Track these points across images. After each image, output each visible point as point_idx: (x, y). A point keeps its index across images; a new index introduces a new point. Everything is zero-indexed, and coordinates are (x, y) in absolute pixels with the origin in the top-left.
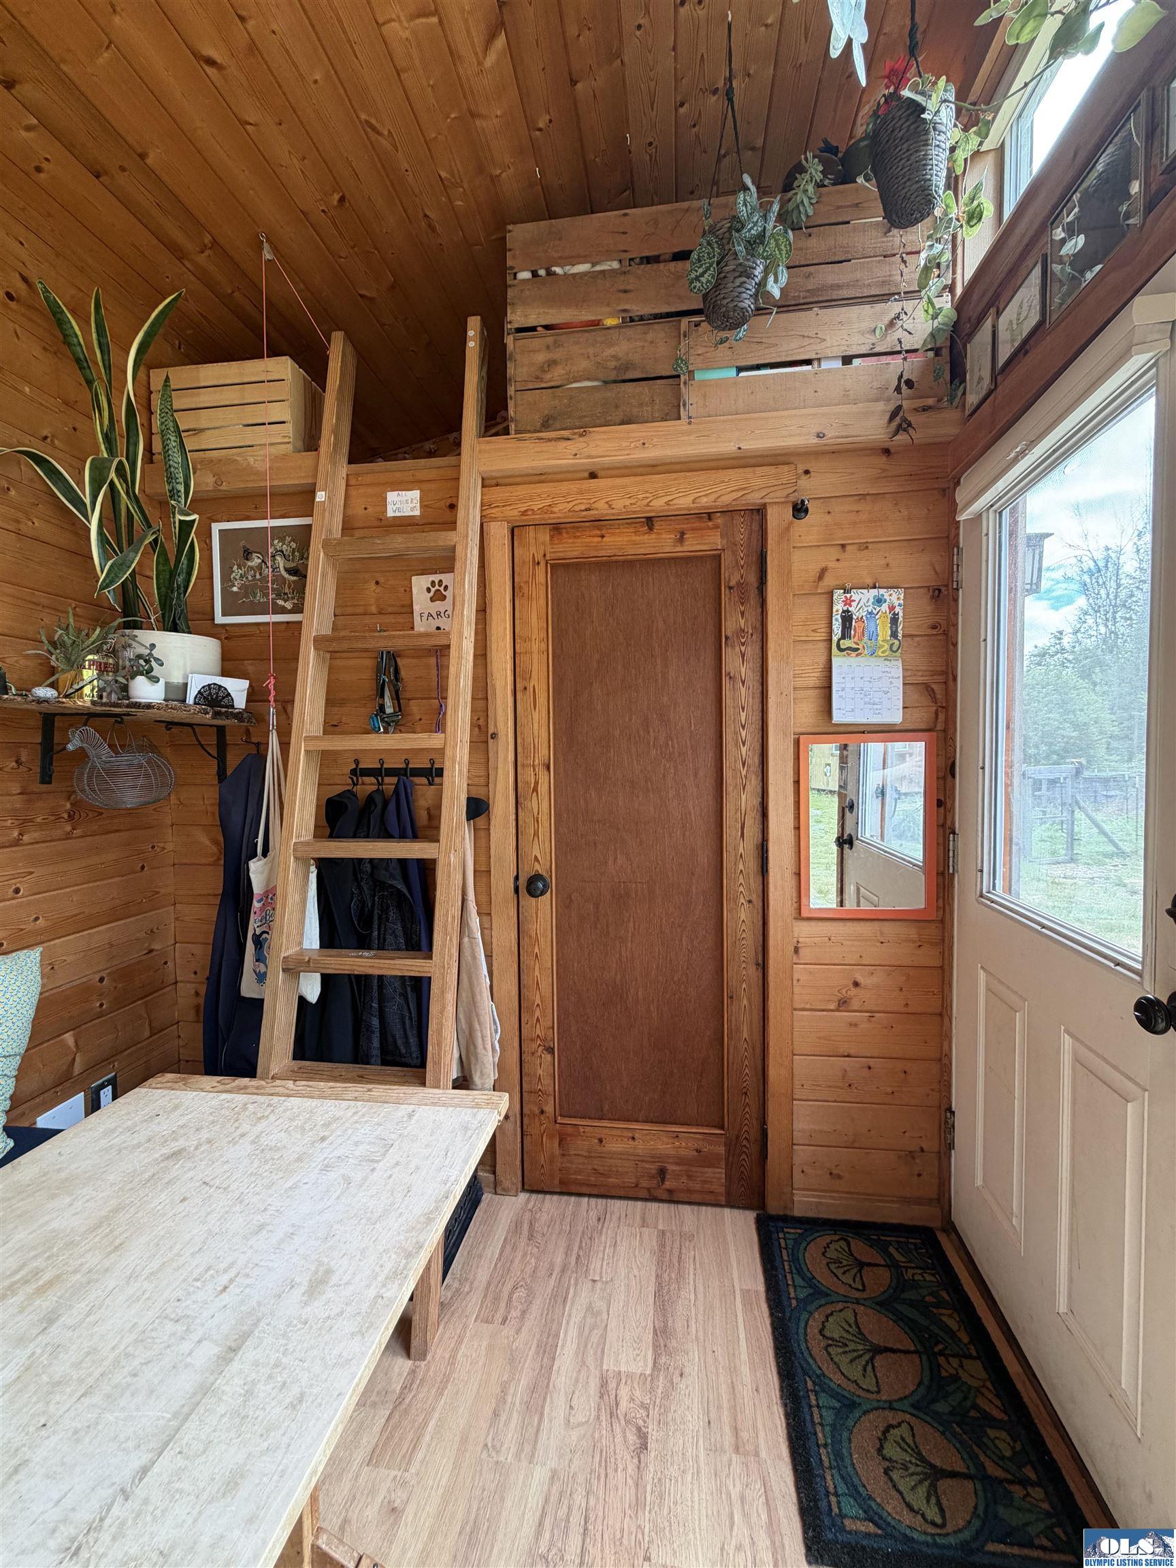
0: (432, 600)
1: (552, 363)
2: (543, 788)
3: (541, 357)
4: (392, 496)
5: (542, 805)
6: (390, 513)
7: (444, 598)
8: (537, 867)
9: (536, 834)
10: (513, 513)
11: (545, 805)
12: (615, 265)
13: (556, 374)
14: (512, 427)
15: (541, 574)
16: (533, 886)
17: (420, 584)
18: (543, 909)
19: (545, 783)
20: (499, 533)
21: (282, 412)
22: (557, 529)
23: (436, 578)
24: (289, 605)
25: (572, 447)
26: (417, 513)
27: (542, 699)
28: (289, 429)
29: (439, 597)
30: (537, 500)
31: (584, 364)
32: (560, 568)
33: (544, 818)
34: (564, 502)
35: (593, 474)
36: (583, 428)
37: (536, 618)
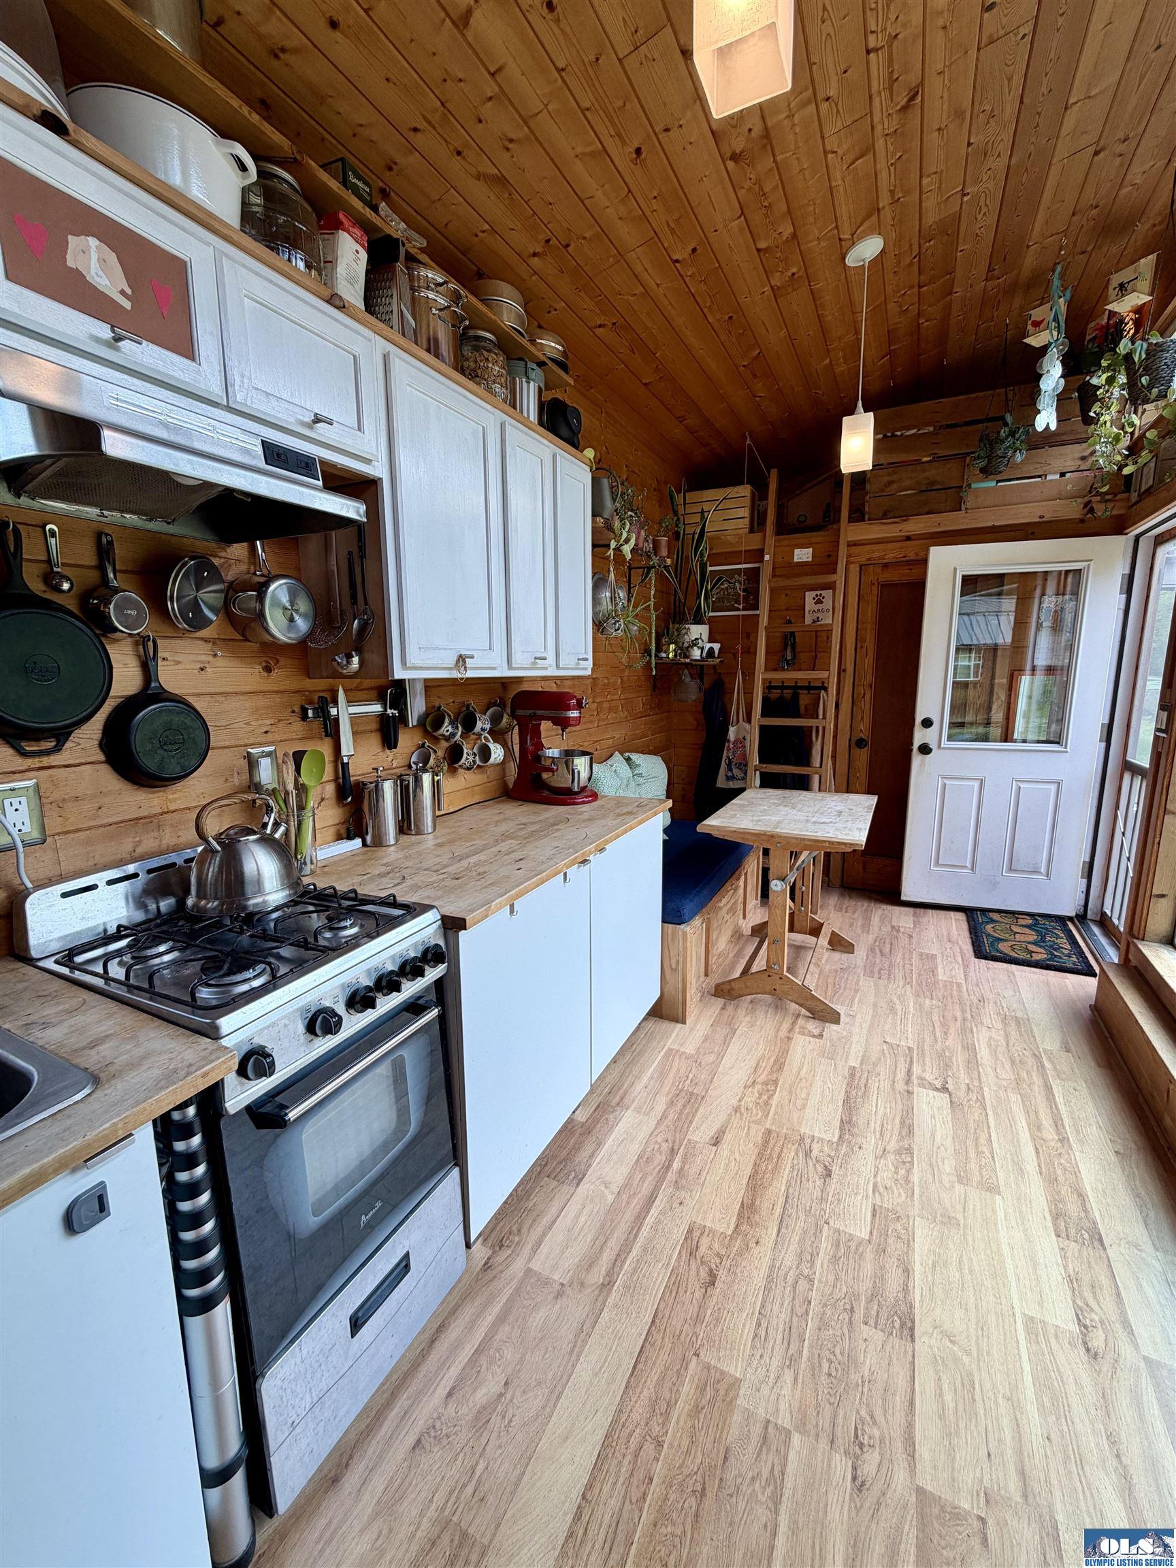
0: (816, 603)
1: (890, 483)
2: (868, 697)
3: (885, 479)
4: (797, 552)
5: (866, 704)
6: (796, 560)
7: (822, 602)
8: (862, 735)
9: (862, 718)
10: (863, 560)
11: (868, 706)
12: (931, 429)
13: (892, 488)
14: (867, 517)
15: (875, 589)
16: (860, 743)
17: (810, 596)
18: (863, 756)
19: (868, 693)
20: (854, 569)
21: (745, 512)
22: (885, 566)
23: (818, 593)
24: (741, 607)
25: (900, 526)
26: (810, 559)
27: (871, 652)
28: (747, 521)
29: (819, 602)
30: (876, 552)
31: (908, 483)
32: (885, 587)
33: (867, 710)
34: (892, 553)
35: (908, 538)
36: (905, 517)
37: (871, 611)
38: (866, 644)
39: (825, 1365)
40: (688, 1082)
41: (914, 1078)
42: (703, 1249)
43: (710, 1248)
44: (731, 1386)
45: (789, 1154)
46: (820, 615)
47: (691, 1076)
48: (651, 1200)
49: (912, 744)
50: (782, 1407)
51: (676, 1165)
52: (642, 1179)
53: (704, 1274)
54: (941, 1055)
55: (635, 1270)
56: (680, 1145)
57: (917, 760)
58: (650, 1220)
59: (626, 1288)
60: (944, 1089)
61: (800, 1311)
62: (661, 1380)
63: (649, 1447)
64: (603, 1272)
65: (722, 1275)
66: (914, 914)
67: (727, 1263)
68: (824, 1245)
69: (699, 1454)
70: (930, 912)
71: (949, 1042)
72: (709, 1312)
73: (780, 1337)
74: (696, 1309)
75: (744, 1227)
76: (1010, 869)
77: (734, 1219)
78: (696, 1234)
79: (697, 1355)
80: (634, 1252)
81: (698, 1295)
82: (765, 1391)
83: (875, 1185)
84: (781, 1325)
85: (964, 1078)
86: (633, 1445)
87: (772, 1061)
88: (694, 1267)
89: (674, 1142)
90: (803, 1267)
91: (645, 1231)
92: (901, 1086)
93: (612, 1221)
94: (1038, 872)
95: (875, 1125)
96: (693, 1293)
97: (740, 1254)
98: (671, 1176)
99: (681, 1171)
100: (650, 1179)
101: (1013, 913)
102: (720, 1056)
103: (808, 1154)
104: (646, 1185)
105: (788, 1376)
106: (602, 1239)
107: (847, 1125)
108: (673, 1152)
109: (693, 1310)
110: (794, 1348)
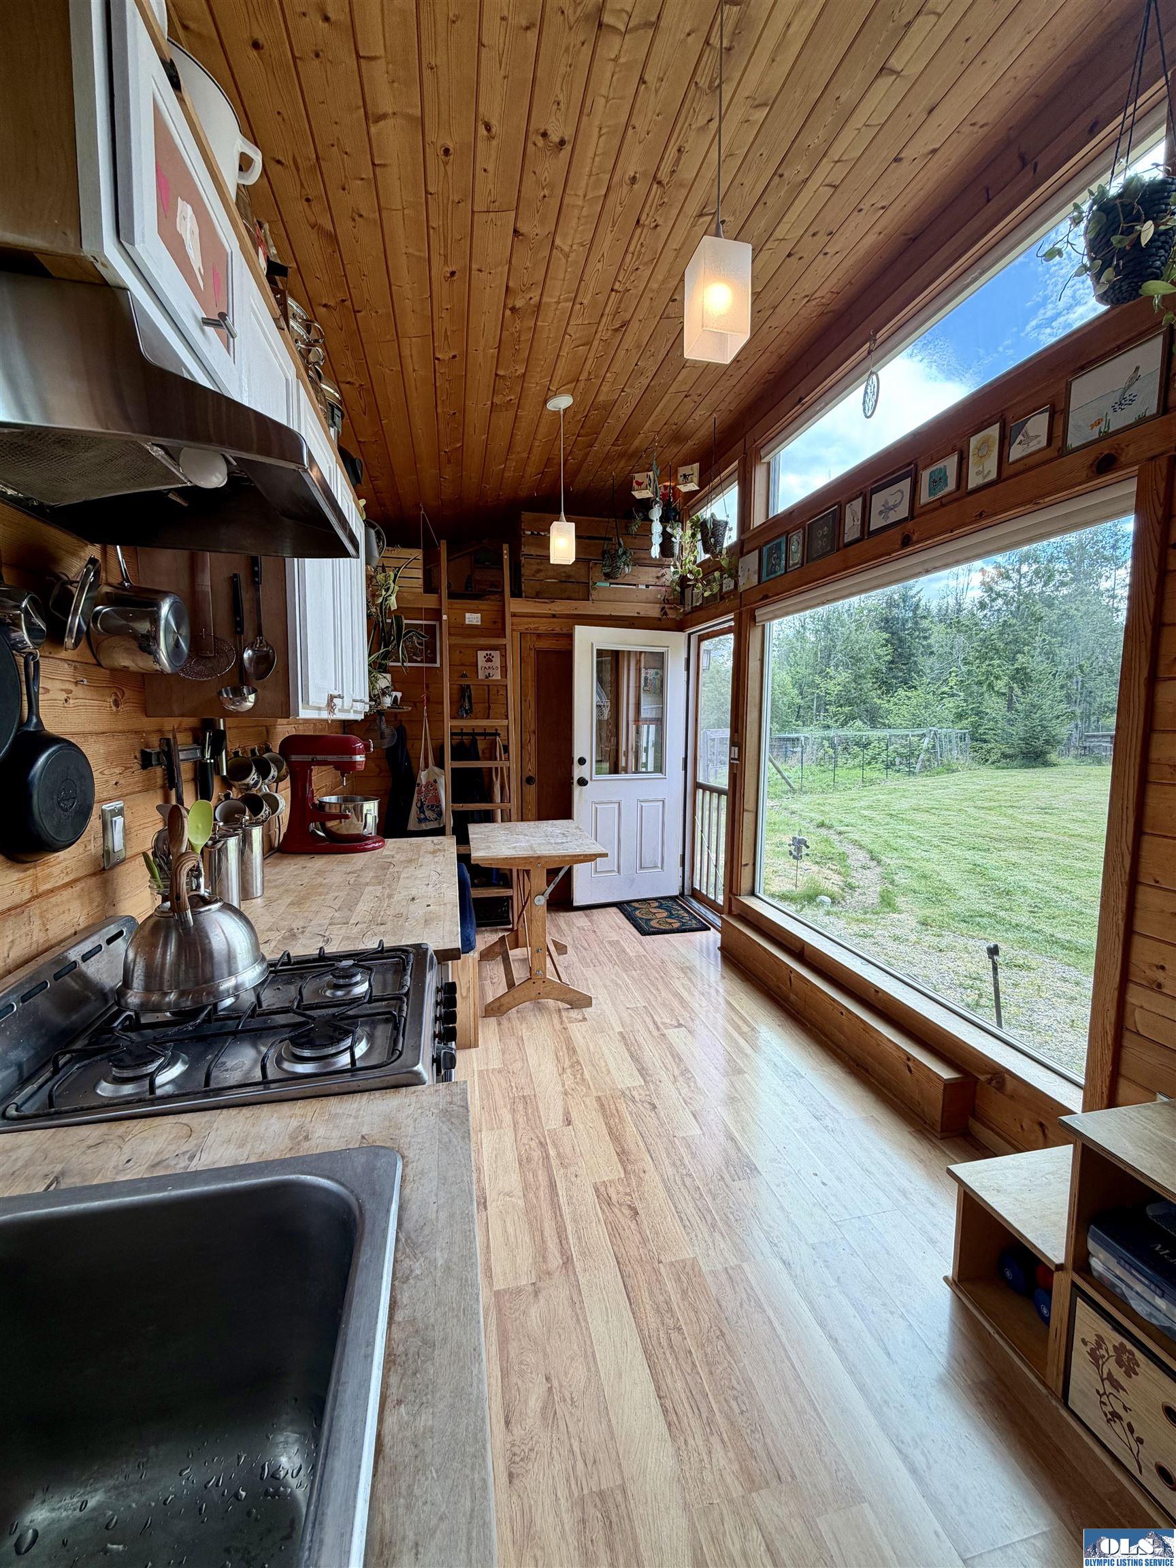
0: (486, 661)
1: (539, 571)
2: (533, 741)
3: (535, 567)
4: (468, 615)
5: (532, 748)
6: (467, 622)
7: (492, 661)
8: (530, 773)
9: (530, 759)
10: (522, 628)
13: (540, 576)
14: (524, 595)
15: (532, 653)
16: (530, 780)
17: (481, 655)
18: (532, 790)
19: (534, 739)
20: (518, 635)
21: (419, 574)
22: (539, 636)
23: (489, 652)
24: (419, 659)
25: (548, 606)
26: (479, 624)
27: (532, 705)
28: (421, 581)
29: (489, 660)
30: (533, 624)
31: (552, 573)
32: (539, 652)
33: (533, 754)
34: (543, 626)
35: (554, 616)
36: (553, 599)
37: (530, 672)
38: (529, 698)
39: (731, 1217)
40: (515, 1089)
41: (659, 1024)
42: (614, 1197)
43: (618, 1193)
44: (693, 1265)
45: (622, 1107)
46: (491, 671)
47: (513, 1084)
48: (552, 1186)
49: (573, 778)
50: (727, 1256)
51: (552, 1153)
52: (535, 1175)
53: (627, 1212)
54: (664, 1004)
55: (579, 1238)
56: (545, 1137)
57: (577, 790)
58: (563, 1200)
59: (583, 1254)
60: (680, 1025)
61: (697, 1196)
62: (651, 1293)
63: (674, 1335)
64: (558, 1255)
65: (639, 1205)
66: (586, 916)
67: (636, 1196)
68: (682, 1150)
69: (705, 1316)
70: (594, 911)
71: (663, 994)
72: (648, 1232)
73: (698, 1218)
74: (638, 1235)
75: (629, 1167)
76: (641, 868)
77: (619, 1165)
78: (602, 1189)
79: (660, 1262)
80: (569, 1228)
81: (633, 1226)
82: (712, 1253)
83: (683, 1099)
84: (694, 1212)
85: (686, 1015)
86: (665, 1343)
87: (564, 1047)
88: (616, 1210)
89: (538, 1137)
90: (680, 1170)
91: (566, 1210)
92: (655, 1033)
93: (535, 1217)
94: (656, 867)
95: (658, 1064)
96: (630, 1227)
97: (639, 1185)
98: (554, 1162)
99: (559, 1154)
100: (540, 1172)
101: (645, 900)
102: (524, 1060)
103: (633, 1100)
104: (540, 1178)
105: (717, 1235)
106: (537, 1233)
107: (643, 1071)
108: (542, 1145)
109: (637, 1238)
110: (709, 1218)
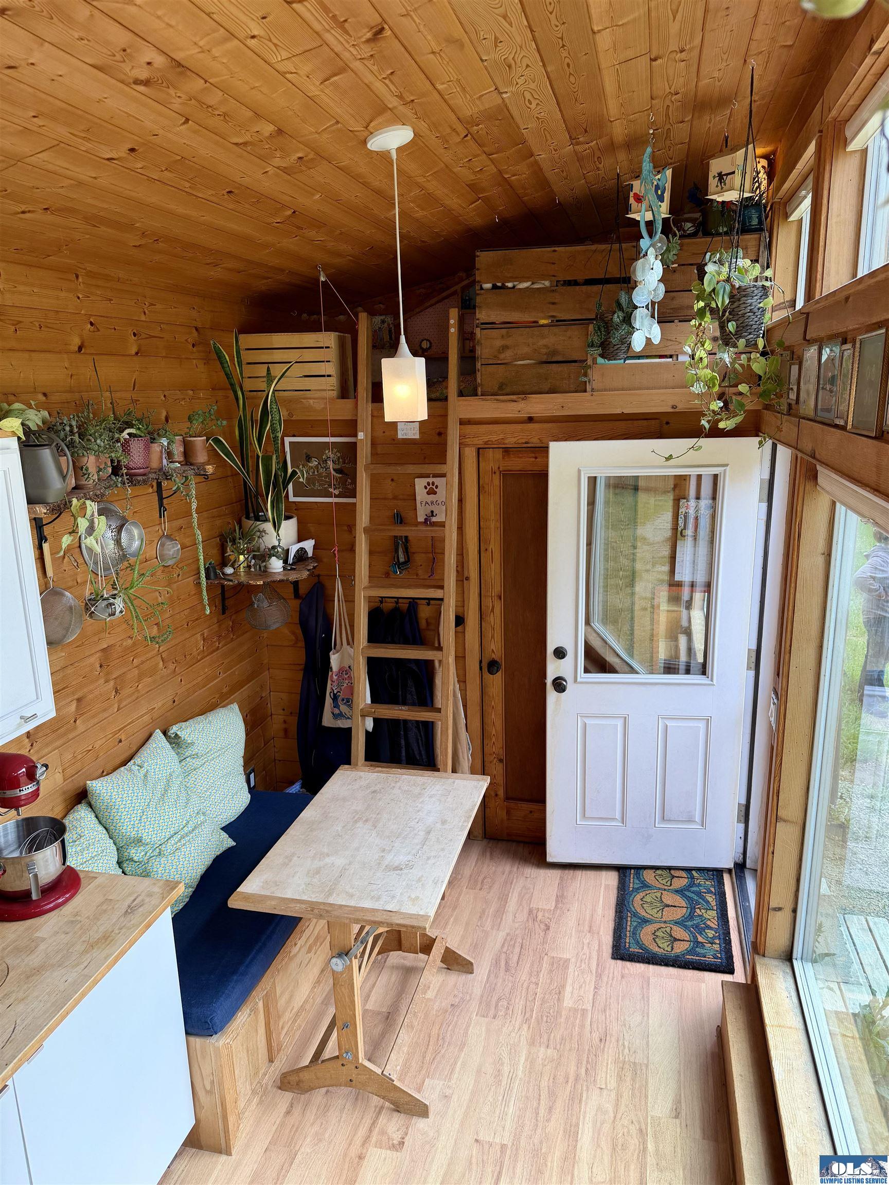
0: (428, 493)
1: (505, 348)
2: (497, 610)
3: (498, 343)
5: (496, 619)
6: (400, 436)
7: (435, 493)
8: (493, 656)
9: (493, 637)
10: (479, 442)
11: (498, 621)
12: (547, 283)
13: (507, 355)
14: (479, 390)
15: (497, 480)
16: (493, 666)
17: (420, 483)
18: (496, 682)
19: (498, 607)
20: (470, 453)
21: (331, 369)
23: (430, 480)
24: (334, 492)
25: (517, 406)
26: (417, 436)
27: (497, 556)
28: (333, 382)
29: (432, 492)
30: (495, 434)
31: (525, 350)
32: (506, 476)
33: (498, 628)
34: (514, 436)
35: (531, 419)
36: (524, 393)
37: (493, 505)
38: (491, 546)
46: (435, 509)
57: (552, 696)
76: (664, 819)
94: (690, 821)
